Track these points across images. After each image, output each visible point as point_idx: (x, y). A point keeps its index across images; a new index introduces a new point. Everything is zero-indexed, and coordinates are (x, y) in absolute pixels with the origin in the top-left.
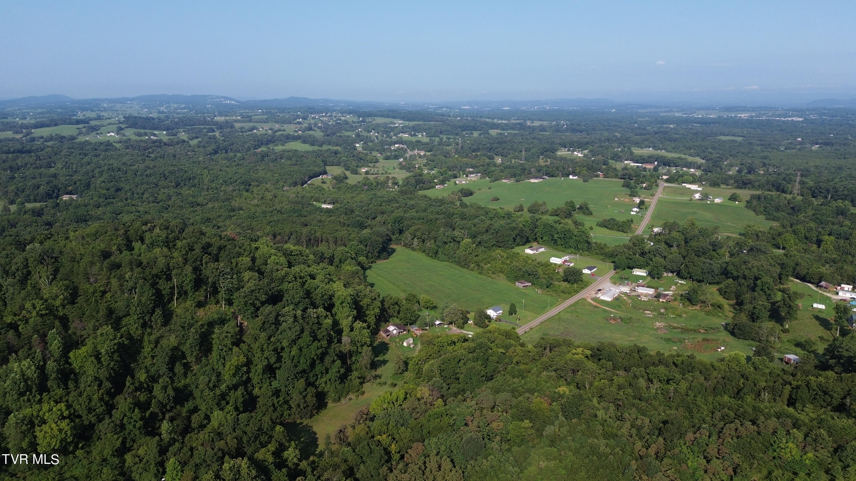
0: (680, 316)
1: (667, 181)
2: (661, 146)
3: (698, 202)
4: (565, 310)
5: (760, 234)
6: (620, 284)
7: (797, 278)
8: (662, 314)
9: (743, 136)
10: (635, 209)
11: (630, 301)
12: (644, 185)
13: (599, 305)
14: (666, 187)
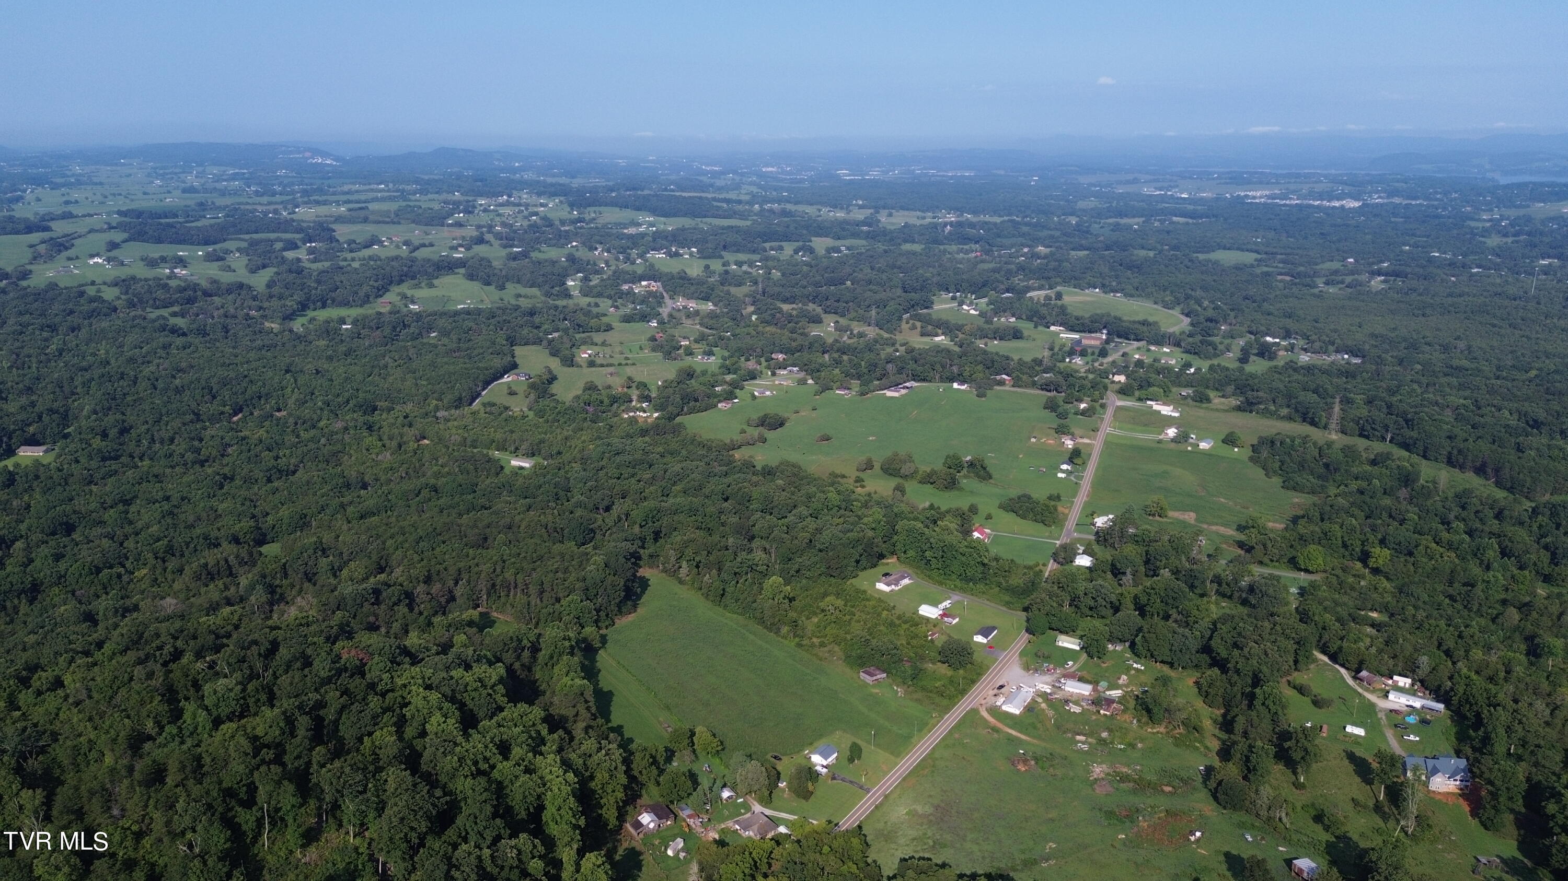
0: (1132, 746)
1: (1124, 391)
2: (1114, 284)
3: (1173, 445)
4: (945, 743)
5: (1269, 545)
6: (1036, 670)
7: (1324, 652)
8: (1104, 740)
9: (1257, 252)
10: (1064, 467)
11: (1051, 713)
12: (1083, 406)
13: (1000, 725)
14: (1119, 408)
